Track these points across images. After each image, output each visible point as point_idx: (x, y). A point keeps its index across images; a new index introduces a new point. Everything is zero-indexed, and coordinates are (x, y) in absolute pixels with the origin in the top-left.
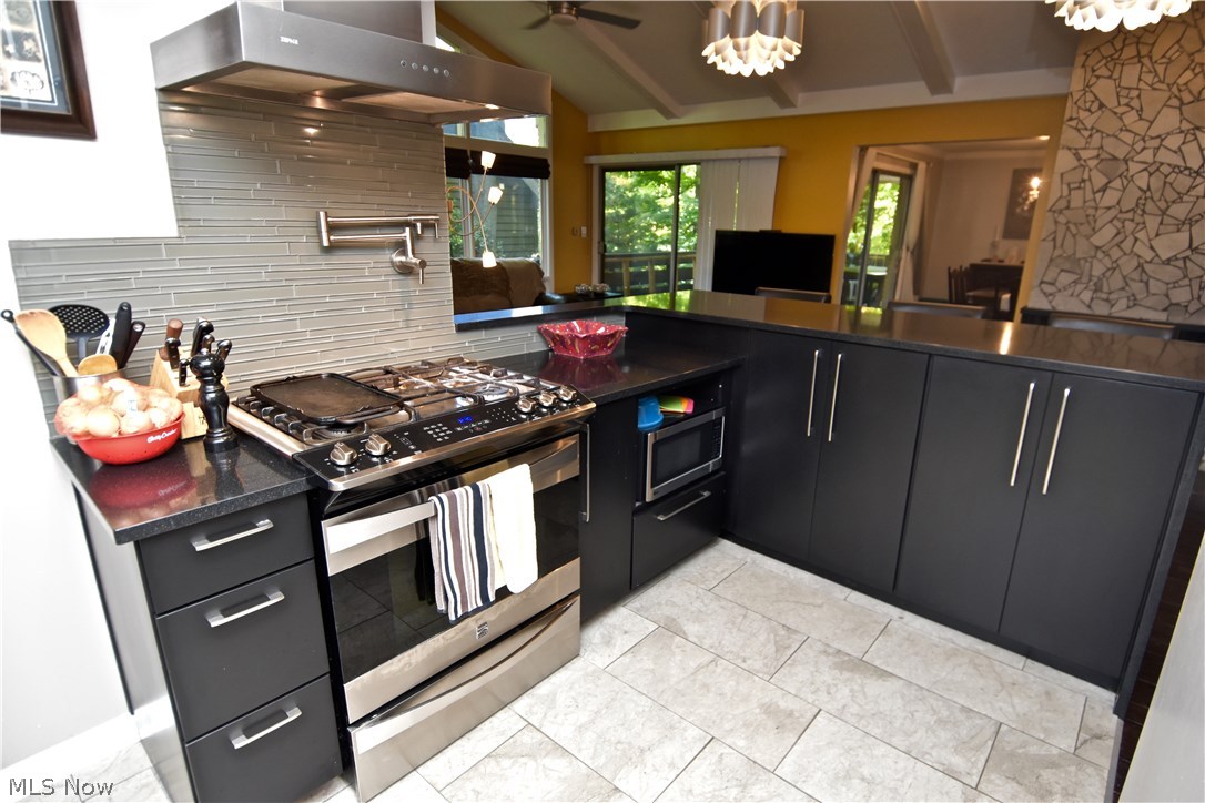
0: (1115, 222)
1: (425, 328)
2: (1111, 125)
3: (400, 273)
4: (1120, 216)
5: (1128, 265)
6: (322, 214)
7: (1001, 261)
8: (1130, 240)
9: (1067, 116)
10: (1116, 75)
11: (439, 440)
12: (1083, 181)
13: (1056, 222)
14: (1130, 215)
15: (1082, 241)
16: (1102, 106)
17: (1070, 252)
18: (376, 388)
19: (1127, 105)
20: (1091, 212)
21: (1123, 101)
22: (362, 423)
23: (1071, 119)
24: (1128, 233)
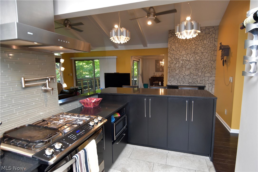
0: (179, 69)
1: (51, 106)
2: (175, 53)
3: (44, 92)
4: (179, 68)
5: (182, 76)
6: (23, 79)
7: (156, 76)
8: (181, 72)
9: (168, 52)
10: (175, 45)
11: (74, 139)
12: (173, 62)
13: (169, 70)
14: (180, 68)
15: (174, 73)
16: (173, 50)
17: (172, 75)
18: (47, 127)
19: (177, 50)
20: (175, 68)
21: (177, 49)
22: (50, 140)
23: (169, 52)
24: (181, 71)
